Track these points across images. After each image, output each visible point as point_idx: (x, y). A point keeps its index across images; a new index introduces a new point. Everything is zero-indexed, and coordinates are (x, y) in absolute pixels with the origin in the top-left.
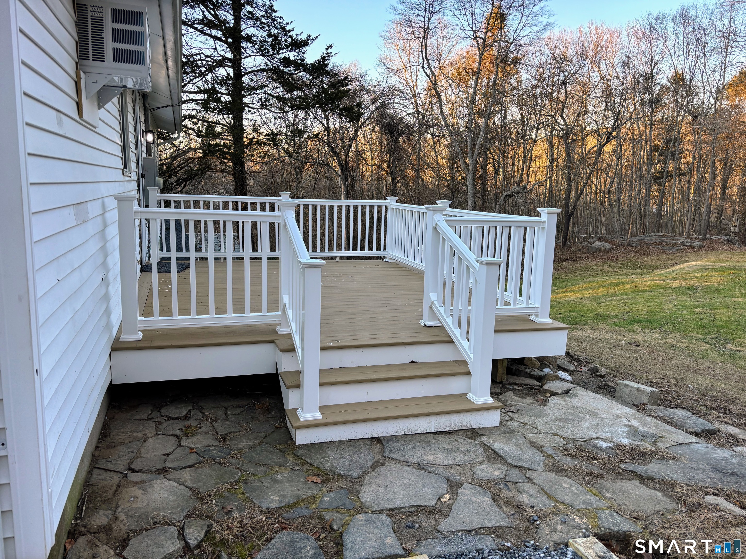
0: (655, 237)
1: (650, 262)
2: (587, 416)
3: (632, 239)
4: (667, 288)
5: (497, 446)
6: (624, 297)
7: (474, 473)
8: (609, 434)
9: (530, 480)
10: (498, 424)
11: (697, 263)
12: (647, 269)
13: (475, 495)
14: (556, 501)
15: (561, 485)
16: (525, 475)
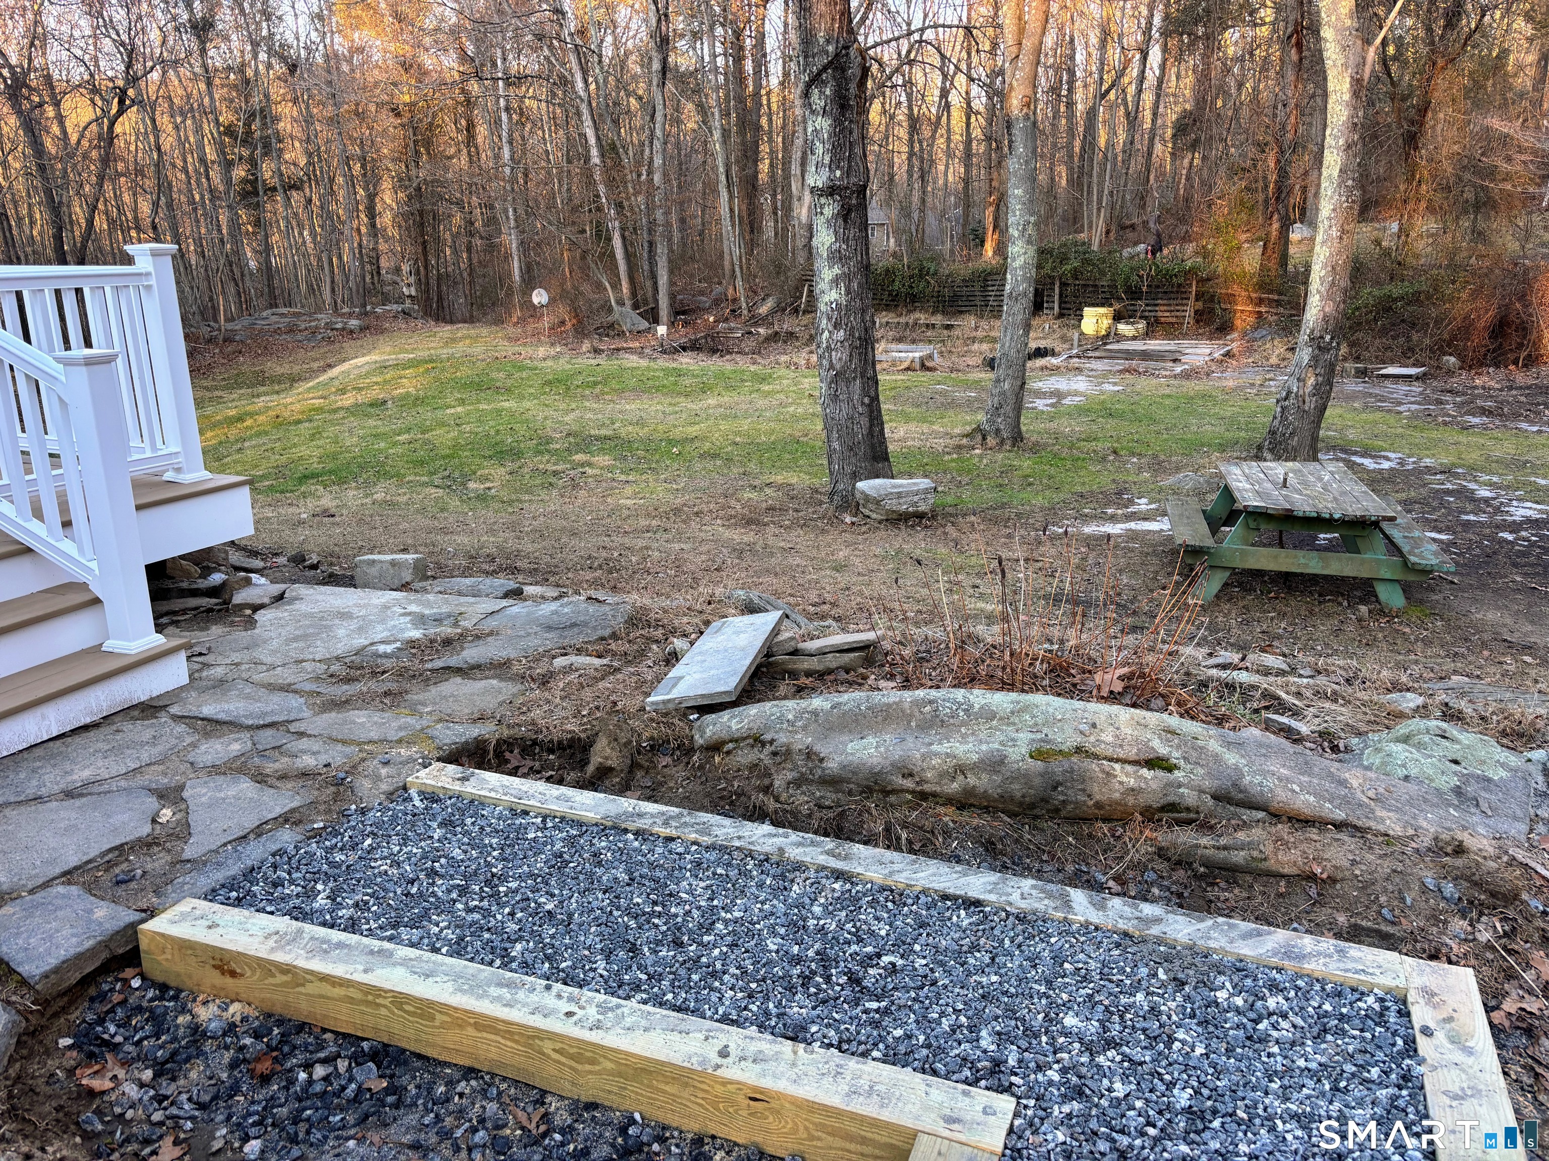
0: (274, 319)
1: (279, 370)
2: (337, 621)
3: (230, 326)
4: (335, 411)
5: (208, 710)
6: (264, 439)
7: (192, 764)
8: (385, 634)
9: (301, 734)
10: (185, 680)
11: (367, 359)
12: (279, 383)
13: (219, 789)
14: (359, 744)
15: (354, 723)
16: (288, 731)
